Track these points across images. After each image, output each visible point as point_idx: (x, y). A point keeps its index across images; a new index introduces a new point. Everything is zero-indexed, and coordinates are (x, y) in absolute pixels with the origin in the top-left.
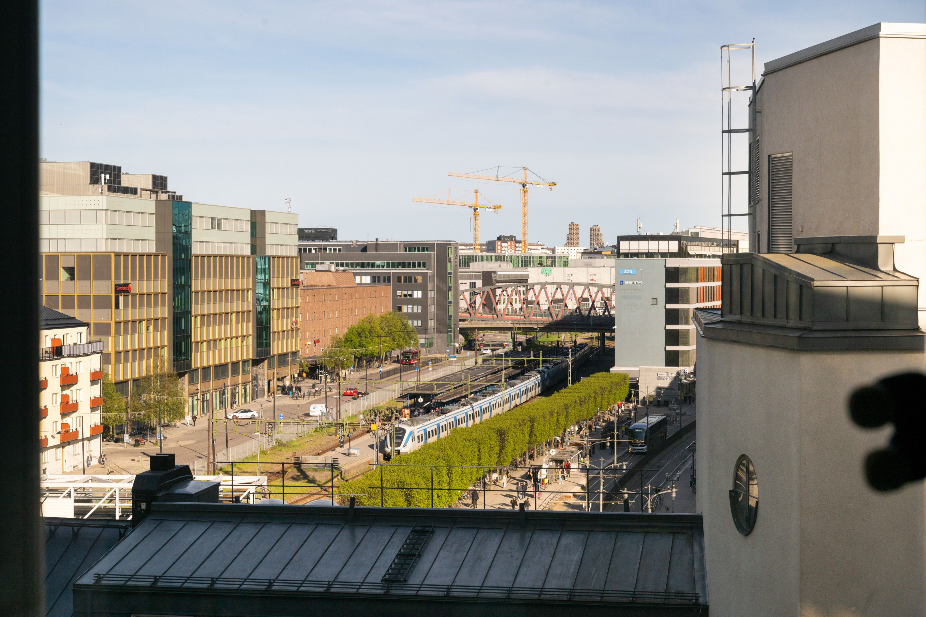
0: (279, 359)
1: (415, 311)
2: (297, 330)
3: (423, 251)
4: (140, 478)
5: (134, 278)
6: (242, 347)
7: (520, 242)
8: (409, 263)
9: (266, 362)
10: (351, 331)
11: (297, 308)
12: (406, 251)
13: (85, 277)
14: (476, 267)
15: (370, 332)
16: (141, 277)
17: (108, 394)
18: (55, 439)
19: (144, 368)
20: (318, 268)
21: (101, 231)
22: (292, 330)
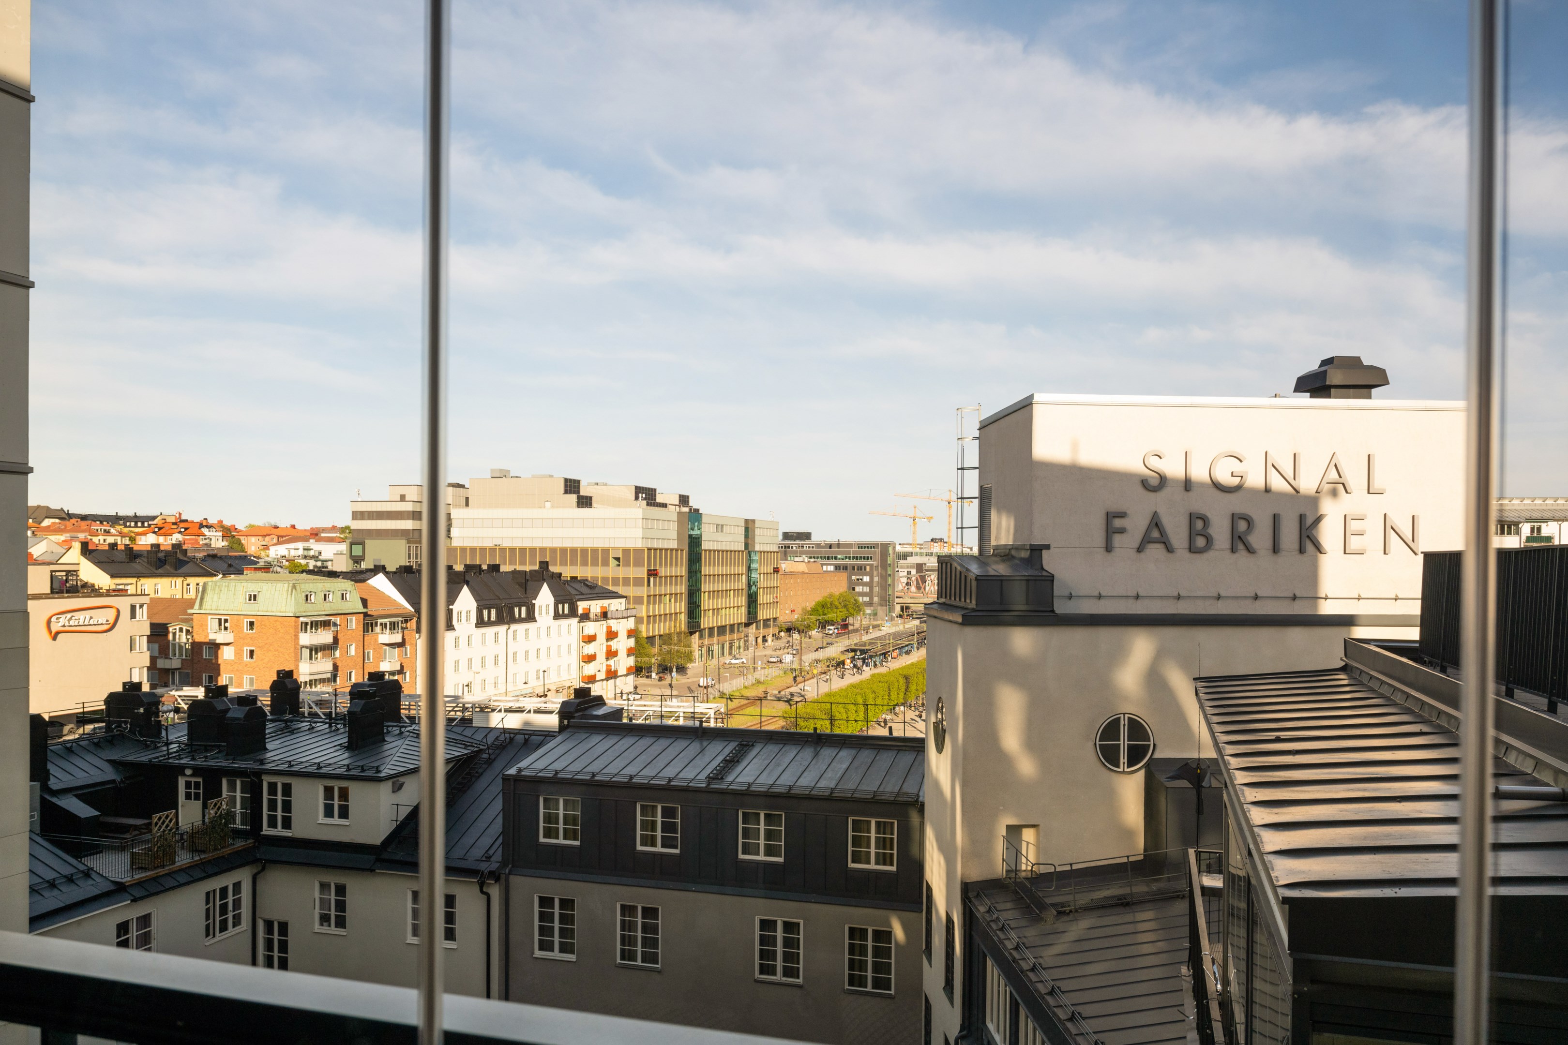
0: (764, 623)
1: (865, 590)
2: (777, 602)
3: (871, 549)
4: (564, 704)
5: (661, 565)
6: (737, 614)
7: (946, 543)
8: (861, 557)
9: (755, 624)
10: (818, 604)
11: (777, 587)
12: (859, 549)
13: (627, 564)
14: (912, 560)
15: (831, 604)
16: (666, 565)
17: (640, 645)
18: (601, 676)
19: (667, 627)
20: (796, 559)
21: (639, 533)
22: (774, 603)
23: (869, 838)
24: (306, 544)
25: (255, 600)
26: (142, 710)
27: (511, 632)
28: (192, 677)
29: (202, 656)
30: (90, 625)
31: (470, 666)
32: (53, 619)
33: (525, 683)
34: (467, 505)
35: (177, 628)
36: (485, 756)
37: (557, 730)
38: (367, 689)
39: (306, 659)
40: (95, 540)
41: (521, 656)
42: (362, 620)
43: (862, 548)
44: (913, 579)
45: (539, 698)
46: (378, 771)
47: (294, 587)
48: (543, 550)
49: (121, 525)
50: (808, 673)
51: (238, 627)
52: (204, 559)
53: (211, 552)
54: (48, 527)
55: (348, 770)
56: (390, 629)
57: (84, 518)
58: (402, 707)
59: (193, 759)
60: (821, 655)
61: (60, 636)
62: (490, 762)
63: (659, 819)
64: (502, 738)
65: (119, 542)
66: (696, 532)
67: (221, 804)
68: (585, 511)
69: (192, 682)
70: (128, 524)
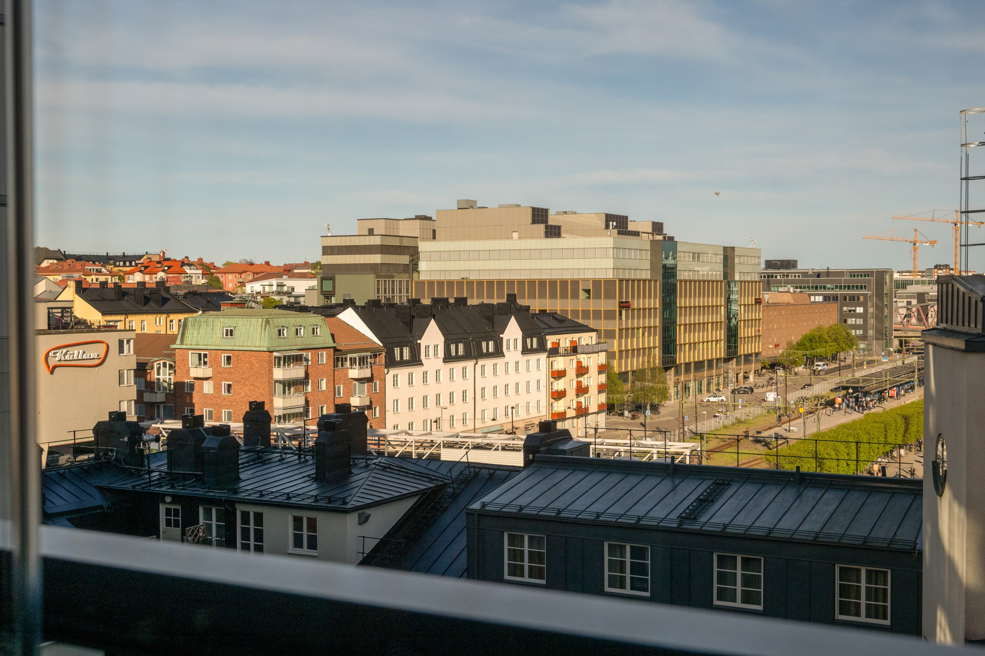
0: (745, 358)
1: (858, 323)
2: (759, 336)
3: (865, 277)
4: (529, 439)
5: (633, 297)
6: (716, 348)
7: (952, 269)
8: (853, 286)
9: (735, 360)
10: (805, 338)
11: (759, 320)
12: (851, 277)
13: (598, 296)
14: (912, 289)
15: (819, 338)
16: (639, 297)
17: (612, 381)
18: (571, 413)
19: (641, 363)
20: (781, 289)
21: (609, 263)
22: (756, 336)
23: (859, 588)
24: (280, 281)
25: (231, 335)
26: (126, 439)
27: (478, 367)
28: (175, 411)
29: (184, 390)
30: (84, 359)
31: (438, 402)
32: (51, 354)
33: (494, 420)
34: (434, 238)
35: (161, 362)
36: (450, 490)
37: (522, 465)
38: (333, 420)
39: (279, 394)
40: (89, 279)
41: (489, 393)
42: (332, 355)
43: (854, 276)
44: (914, 309)
45: (507, 435)
46: (345, 503)
47: (267, 322)
48: (511, 283)
49: (111, 265)
50: (793, 412)
51: (217, 361)
52: (185, 296)
53: (192, 290)
54: (47, 267)
55: (316, 501)
56: (360, 365)
57: (78, 258)
58: (368, 442)
59: (173, 487)
60: (808, 393)
61: (57, 369)
62: (455, 496)
63: (628, 560)
64: (467, 472)
65: (110, 281)
66: (670, 262)
67: (198, 531)
68: (553, 242)
69: (176, 415)
70: (118, 263)
